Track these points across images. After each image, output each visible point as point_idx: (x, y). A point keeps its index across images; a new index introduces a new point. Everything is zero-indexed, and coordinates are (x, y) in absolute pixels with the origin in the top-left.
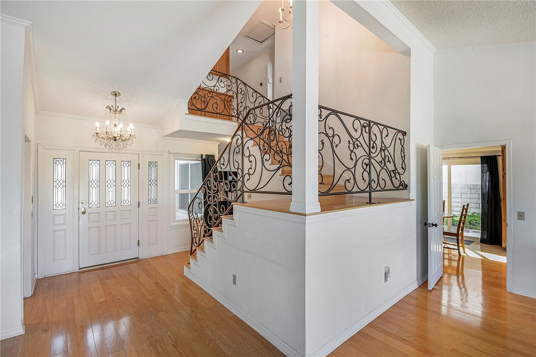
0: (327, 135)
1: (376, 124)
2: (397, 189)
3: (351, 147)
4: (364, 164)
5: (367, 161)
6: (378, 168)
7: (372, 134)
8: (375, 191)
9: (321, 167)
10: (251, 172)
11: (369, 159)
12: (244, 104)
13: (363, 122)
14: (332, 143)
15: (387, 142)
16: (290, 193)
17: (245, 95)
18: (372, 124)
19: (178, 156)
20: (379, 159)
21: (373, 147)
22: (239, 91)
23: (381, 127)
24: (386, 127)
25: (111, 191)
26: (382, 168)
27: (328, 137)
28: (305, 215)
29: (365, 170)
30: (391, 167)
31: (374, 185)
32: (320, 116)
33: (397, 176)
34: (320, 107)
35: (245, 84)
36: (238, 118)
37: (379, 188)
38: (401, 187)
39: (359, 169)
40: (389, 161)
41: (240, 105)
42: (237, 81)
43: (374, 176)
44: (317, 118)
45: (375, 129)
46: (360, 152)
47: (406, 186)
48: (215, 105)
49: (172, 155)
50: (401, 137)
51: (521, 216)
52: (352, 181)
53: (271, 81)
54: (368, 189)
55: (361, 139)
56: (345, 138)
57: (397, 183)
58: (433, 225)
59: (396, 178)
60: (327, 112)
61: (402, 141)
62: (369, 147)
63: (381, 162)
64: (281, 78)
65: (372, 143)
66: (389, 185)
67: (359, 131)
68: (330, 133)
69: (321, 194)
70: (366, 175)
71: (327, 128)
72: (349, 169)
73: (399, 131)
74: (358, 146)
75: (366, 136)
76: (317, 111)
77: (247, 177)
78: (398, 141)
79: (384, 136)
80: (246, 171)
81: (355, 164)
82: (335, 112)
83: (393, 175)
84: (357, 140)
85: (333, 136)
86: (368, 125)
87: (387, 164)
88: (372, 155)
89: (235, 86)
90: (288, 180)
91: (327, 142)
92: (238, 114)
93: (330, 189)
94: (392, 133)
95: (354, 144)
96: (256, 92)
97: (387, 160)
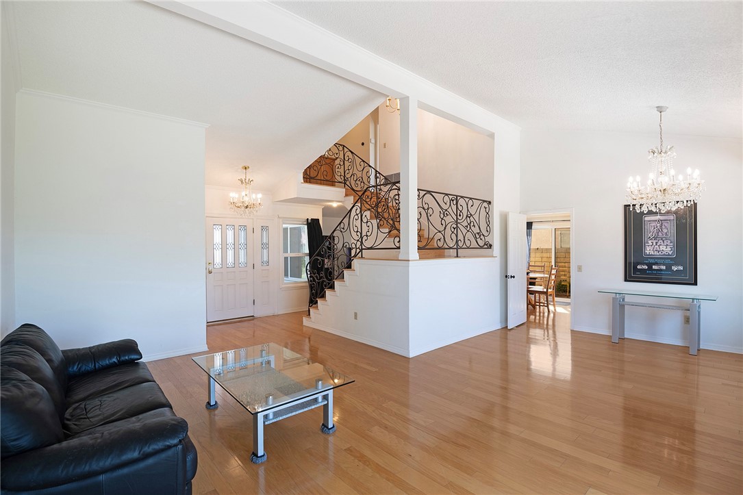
0: (424, 208)
1: (462, 197)
2: (481, 247)
3: (442, 216)
4: (452, 229)
5: (455, 226)
6: (464, 231)
7: (459, 205)
8: (461, 248)
9: (420, 230)
10: (369, 234)
11: (457, 225)
12: (351, 171)
13: (451, 197)
14: (427, 214)
15: (472, 211)
16: (399, 248)
17: (353, 162)
18: (459, 198)
19: (286, 220)
20: (465, 224)
21: (460, 215)
22: (347, 159)
23: (467, 200)
24: (471, 199)
25: (230, 253)
26: (468, 231)
27: (424, 210)
28: (409, 261)
29: (453, 232)
30: (476, 230)
31: (460, 244)
32: (419, 196)
33: (482, 237)
34: (418, 190)
35: (352, 153)
36: (345, 183)
37: (464, 246)
38: (486, 246)
39: (448, 232)
40: (474, 226)
41: (347, 172)
42: (343, 149)
43: (460, 237)
44: (417, 197)
45: (461, 201)
46: (448, 219)
47: (491, 246)
48: (325, 173)
49: (281, 220)
50: (487, 206)
51: (580, 269)
52: (442, 240)
53: (373, 141)
54: (455, 247)
55: (450, 210)
56: (437, 209)
57: (481, 243)
58: (511, 277)
59: (481, 239)
60: (424, 193)
61: (487, 209)
62: (457, 215)
63: (467, 226)
64: (385, 144)
65: (459, 212)
66: (474, 244)
67: (448, 204)
68: (426, 207)
69: (419, 248)
70: (454, 236)
71: (424, 203)
72: (440, 232)
73: (484, 201)
74: (447, 215)
75: (454, 207)
76: (417, 193)
77: (365, 238)
78: (483, 209)
79: (469, 206)
80: (364, 234)
81: (445, 228)
82: (429, 192)
83: (478, 236)
84: (446, 210)
85: (428, 209)
86: (456, 199)
87: (472, 228)
88: (459, 221)
89: (342, 153)
90: (397, 239)
91: (423, 213)
92: (345, 180)
93: (426, 245)
94: (477, 203)
95: (445, 213)
96: (363, 161)
97: (472, 224)
